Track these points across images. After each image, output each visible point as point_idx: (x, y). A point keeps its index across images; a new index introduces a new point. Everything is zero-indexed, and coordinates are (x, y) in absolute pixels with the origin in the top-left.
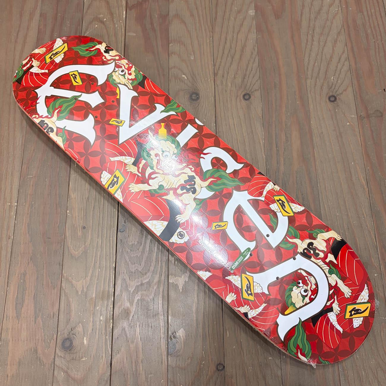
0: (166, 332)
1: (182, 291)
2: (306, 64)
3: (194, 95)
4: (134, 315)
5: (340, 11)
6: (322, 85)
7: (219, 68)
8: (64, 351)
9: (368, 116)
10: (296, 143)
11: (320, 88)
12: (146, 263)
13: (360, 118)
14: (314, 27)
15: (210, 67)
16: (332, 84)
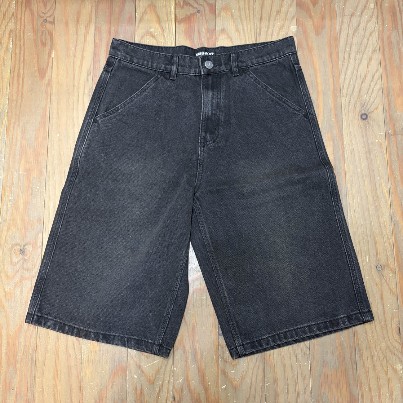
2: (342, 82)
5: (376, 28)
6: (356, 103)
9: (395, 134)
11: (354, 106)
13: (388, 136)
14: (352, 44)
16: (365, 102)
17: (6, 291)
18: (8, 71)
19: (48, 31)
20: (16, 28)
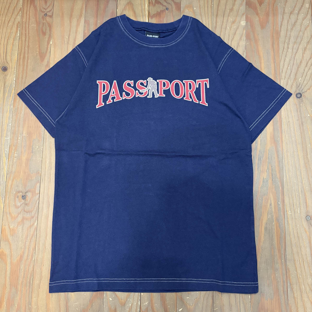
17: (11, 228)
18: (16, 54)
19: (48, 23)
20: (23, 20)
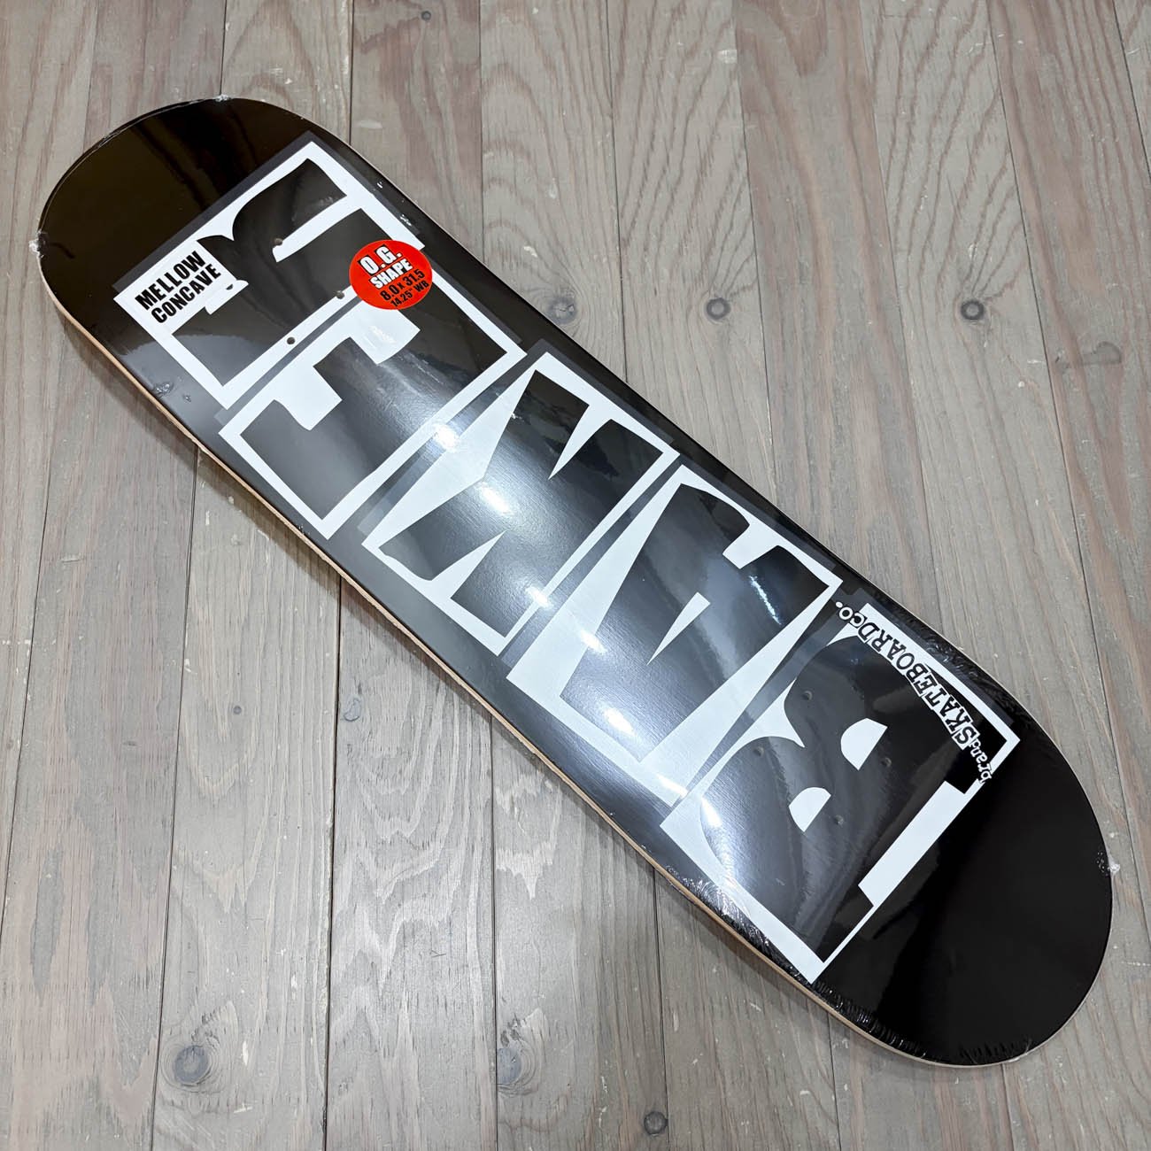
0: (490, 1021)
1: (534, 895)
2: (892, 208)
3: (561, 306)
4: (394, 973)
5: (989, 50)
6: (942, 270)
7: (634, 222)
8: (183, 1085)
9: (1080, 362)
10: (866, 445)
11: (936, 278)
12: (424, 812)
13: (1056, 368)
14: (915, 98)
15: (607, 221)
16: (971, 267)
